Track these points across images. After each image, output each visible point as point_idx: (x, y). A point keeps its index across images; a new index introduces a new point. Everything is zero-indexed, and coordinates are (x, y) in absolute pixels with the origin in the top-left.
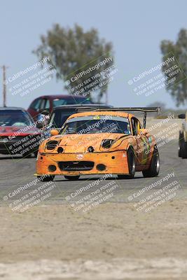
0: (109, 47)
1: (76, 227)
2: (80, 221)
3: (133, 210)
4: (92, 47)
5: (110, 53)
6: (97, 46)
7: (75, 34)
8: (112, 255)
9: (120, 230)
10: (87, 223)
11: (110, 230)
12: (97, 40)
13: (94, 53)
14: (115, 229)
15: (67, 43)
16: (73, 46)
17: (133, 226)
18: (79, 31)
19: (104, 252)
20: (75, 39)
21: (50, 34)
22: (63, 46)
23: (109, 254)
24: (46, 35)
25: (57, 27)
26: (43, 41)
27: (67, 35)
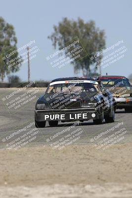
0: (102, 34)
1: (79, 161)
2: (82, 157)
3: (119, 149)
4: (90, 33)
5: (103, 38)
6: (94, 33)
7: (78, 25)
8: (104, 181)
9: (110, 163)
10: (87, 159)
11: (103, 163)
12: (94, 29)
13: (91, 38)
14: (107, 162)
15: (73, 31)
16: (76, 33)
17: (119, 160)
18: (81, 22)
19: (99, 179)
20: (78, 28)
21: (60, 25)
22: (69, 33)
23: (102, 180)
24: (57, 25)
25: (65, 20)
26: (56, 30)
27: (72, 25)
